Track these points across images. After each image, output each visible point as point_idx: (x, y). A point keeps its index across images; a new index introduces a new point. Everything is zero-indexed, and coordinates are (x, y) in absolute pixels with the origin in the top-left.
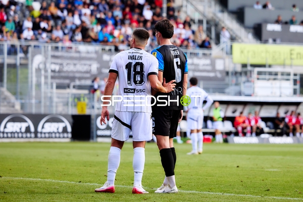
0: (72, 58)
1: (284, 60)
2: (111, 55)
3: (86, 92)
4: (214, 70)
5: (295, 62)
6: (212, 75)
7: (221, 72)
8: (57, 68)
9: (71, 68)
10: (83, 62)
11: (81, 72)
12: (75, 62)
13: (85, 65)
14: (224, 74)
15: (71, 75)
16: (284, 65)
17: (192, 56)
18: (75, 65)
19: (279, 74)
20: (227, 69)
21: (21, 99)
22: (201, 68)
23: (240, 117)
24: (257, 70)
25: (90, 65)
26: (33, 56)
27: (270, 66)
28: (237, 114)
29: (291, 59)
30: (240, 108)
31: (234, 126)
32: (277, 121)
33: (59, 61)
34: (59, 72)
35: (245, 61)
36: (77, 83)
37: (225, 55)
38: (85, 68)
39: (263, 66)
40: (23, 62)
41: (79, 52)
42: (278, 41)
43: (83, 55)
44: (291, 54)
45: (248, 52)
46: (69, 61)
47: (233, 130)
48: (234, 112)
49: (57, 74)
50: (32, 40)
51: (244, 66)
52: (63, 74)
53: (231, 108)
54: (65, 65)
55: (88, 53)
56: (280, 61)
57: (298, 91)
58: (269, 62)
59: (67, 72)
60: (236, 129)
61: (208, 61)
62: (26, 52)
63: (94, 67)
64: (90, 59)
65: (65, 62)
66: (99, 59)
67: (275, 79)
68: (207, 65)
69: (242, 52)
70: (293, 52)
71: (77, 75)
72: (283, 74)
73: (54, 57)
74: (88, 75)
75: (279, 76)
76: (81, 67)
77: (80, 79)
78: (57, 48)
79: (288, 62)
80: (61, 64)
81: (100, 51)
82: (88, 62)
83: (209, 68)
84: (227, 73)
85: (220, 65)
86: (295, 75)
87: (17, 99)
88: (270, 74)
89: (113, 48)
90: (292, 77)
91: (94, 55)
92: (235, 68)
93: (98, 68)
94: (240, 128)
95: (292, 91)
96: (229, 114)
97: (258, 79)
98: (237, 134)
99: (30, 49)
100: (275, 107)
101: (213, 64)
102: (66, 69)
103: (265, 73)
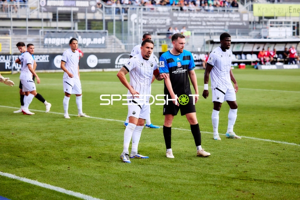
0: (154, 16)
1: (286, 13)
2: (178, 13)
3: (164, 37)
4: (242, 21)
5: (292, 14)
6: (241, 24)
7: (246, 22)
8: (145, 22)
9: (154, 22)
10: (161, 18)
11: (160, 24)
12: (157, 18)
13: (162, 19)
14: (248, 23)
15: (154, 26)
16: (285, 17)
17: (228, 12)
18: (156, 19)
19: (283, 23)
20: (250, 20)
21: (125, 43)
22: (234, 20)
23: (262, 52)
24: (270, 20)
25: (166, 20)
26: (131, 15)
27: (276, 18)
28: (260, 50)
29: (290, 12)
30: (262, 46)
31: (258, 57)
32: (285, 53)
33: (146, 17)
34: (147, 24)
35: (261, 15)
36: (158, 31)
37: (248, 11)
38: (163, 22)
39: (273, 18)
40: (126, 18)
41: (158, 11)
42: (281, 1)
43: (161, 13)
44: (290, 9)
45: (263, 9)
46: (152, 18)
47: (258, 60)
48: (258, 49)
49: (145, 26)
50: (129, 4)
51: (261, 18)
52: (149, 26)
53: (256, 46)
54: (150, 20)
55: (164, 12)
56: (283, 14)
57: (296, 33)
58: (276, 15)
59: (152, 24)
60: (260, 59)
61: (238, 16)
62: (126, 12)
63: (168, 21)
64: (165, 16)
65: (150, 18)
66: (171, 16)
67: (281, 26)
68: (238, 18)
69: (259, 9)
70: (291, 8)
71: (158, 26)
72: (285, 22)
73: (144, 15)
74: (164, 26)
75: (283, 24)
76: (160, 21)
77: (160, 28)
78: (145, 9)
79: (288, 14)
80: (148, 20)
81: (172, 10)
82: (164, 18)
83: (239, 20)
84: (250, 23)
85: (245, 18)
86: (294, 23)
87: (122, 42)
88: (277, 23)
89: (179, 8)
90: (292, 25)
91: (168, 13)
92: (255, 19)
93: (170, 22)
94: (262, 59)
95: (292, 33)
96: (255, 50)
97: (271, 26)
98: (260, 63)
99: (129, 10)
100: (284, 45)
101: (241, 17)
102: (151, 22)
103: (273, 23)
